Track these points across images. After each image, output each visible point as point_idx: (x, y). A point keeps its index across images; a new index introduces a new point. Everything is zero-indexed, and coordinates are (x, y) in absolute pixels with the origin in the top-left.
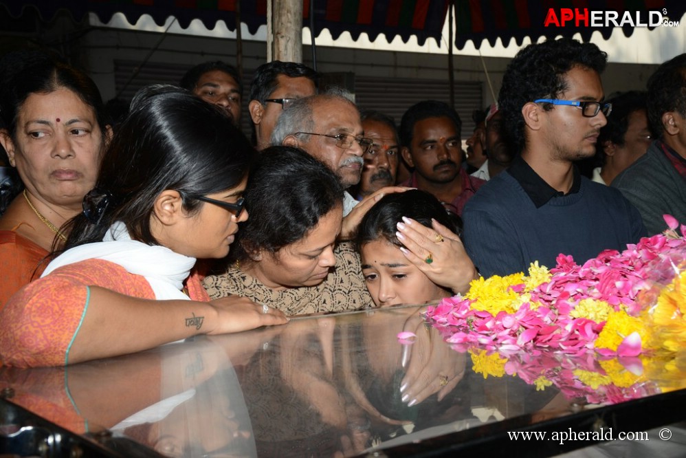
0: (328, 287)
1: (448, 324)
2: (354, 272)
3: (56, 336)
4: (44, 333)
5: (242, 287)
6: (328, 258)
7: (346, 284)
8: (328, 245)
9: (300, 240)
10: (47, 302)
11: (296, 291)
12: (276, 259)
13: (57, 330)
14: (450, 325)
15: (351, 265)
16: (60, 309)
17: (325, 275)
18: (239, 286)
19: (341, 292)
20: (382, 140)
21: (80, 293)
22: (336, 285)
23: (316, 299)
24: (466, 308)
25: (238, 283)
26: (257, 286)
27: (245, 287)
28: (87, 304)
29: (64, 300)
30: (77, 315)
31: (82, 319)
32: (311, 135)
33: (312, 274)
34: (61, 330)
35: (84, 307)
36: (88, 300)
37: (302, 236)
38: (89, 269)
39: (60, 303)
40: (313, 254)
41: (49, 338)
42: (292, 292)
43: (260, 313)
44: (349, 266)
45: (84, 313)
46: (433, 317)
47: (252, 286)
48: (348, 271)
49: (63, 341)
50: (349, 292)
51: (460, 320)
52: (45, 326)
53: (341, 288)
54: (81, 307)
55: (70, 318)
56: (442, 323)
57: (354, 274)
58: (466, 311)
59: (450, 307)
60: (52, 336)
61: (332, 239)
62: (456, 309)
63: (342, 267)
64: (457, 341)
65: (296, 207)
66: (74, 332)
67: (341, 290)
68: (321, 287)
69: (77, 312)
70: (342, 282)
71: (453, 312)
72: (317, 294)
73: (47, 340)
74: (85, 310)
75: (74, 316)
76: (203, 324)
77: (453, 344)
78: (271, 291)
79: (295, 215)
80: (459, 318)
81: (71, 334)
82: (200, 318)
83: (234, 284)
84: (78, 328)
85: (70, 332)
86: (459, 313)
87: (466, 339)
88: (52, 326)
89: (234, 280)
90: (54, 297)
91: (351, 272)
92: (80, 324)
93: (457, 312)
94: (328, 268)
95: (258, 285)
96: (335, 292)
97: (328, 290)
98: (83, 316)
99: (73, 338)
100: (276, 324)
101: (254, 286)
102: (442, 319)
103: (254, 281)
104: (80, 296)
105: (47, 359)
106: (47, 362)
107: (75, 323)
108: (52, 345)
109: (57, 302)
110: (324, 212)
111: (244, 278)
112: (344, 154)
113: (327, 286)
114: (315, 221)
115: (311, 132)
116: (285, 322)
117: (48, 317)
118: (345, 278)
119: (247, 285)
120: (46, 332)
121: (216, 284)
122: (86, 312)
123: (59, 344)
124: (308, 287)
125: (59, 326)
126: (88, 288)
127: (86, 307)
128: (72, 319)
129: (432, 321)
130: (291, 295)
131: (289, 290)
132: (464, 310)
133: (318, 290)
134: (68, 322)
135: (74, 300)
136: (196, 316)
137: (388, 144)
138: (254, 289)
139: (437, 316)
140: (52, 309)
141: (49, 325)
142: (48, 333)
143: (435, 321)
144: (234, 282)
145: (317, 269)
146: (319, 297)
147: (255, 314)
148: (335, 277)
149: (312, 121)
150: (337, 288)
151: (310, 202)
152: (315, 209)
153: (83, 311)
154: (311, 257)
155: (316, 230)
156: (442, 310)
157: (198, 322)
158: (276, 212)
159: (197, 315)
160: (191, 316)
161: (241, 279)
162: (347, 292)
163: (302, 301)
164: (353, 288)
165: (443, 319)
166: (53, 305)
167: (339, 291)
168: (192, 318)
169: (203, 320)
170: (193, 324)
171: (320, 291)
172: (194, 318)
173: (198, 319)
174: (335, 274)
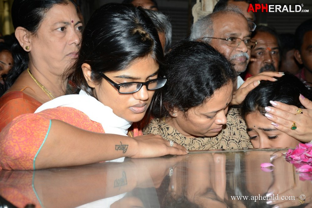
0: (225, 138)
2: (243, 129)
3: (27, 149)
4: (19, 147)
5: (167, 134)
6: (221, 119)
7: (237, 136)
8: (221, 110)
9: (201, 105)
10: (23, 127)
11: (203, 139)
12: (186, 116)
13: (28, 145)
15: (241, 124)
16: (31, 132)
17: (219, 130)
18: (165, 133)
19: (234, 141)
20: (266, 44)
21: (45, 124)
22: (231, 137)
23: (216, 145)
25: (164, 132)
26: (176, 134)
27: (168, 134)
28: (49, 130)
29: (34, 127)
30: (42, 136)
31: (45, 139)
32: (212, 39)
33: (210, 128)
34: (30, 145)
35: (47, 132)
36: (49, 128)
37: (202, 102)
38: (61, 112)
39: (31, 128)
40: (210, 115)
41: (22, 150)
42: (199, 139)
43: (168, 146)
44: (240, 124)
45: (47, 136)
47: (173, 134)
48: (239, 128)
49: (31, 153)
50: (239, 141)
52: (20, 142)
53: (233, 138)
54: (45, 131)
55: (37, 138)
57: (243, 130)
59: (304, 150)
60: (25, 149)
61: (224, 105)
63: (235, 125)
65: (198, 82)
66: (39, 147)
67: (234, 140)
68: (220, 137)
69: (42, 134)
70: (234, 134)
72: (217, 142)
73: (21, 151)
74: (47, 134)
75: (40, 137)
76: (128, 150)
78: (185, 138)
79: (198, 88)
81: (37, 149)
82: (125, 145)
83: (162, 132)
84: (42, 145)
85: (37, 147)
88: (25, 142)
89: (162, 129)
90: (28, 125)
91: (241, 128)
92: (44, 142)
94: (222, 125)
95: (177, 133)
96: (230, 141)
97: (225, 140)
98: (46, 137)
99: (38, 152)
100: (178, 154)
101: (175, 134)
103: (175, 131)
104: (45, 125)
105: (22, 164)
106: (21, 166)
107: (40, 142)
108: (25, 155)
109: (30, 128)
110: (218, 86)
111: (168, 128)
112: (234, 51)
113: (224, 137)
114: (211, 93)
115: (212, 36)
116: (185, 153)
117: (23, 136)
118: (237, 132)
119: (170, 133)
120: (21, 146)
122: (48, 135)
123: (29, 155)
124: (210, 137)
125: (30, 143)
126: (50, 121)
127: (48, 132)
128: (38, 139)
130: (199, 142)
131: (197, 139)
133: (217, 139)
134: (36, 141)
135: (40, 127)
136: (122, 144)
137: (271, 47)
138: (174, 136)
140: (26, 132)
141: (23, 142)
142: (22, 147)
144: (161, 131)
145: (214, 125)
146: (218, 144)
147: (164, 146)
148: (230, 131)
149: (212, 29)
150: (231, 138)
151: (208, 79)
152: (212, 84)
153: (46, 134)
154: (208, 117)
155: (212, 99)
156: (298, 152)
157: (124, 148)
158: (185, 84)
159: (124, 143)
160: (120, 144)
161: (166, 129)
162: (238, 141)
163: (206, 146)
164: (242, 139)
166: (27, 129)
167: (232, 141)
168: (120, 145)
169: (127, 147)
170: (120, 149)
171: (218, 140)
172: (121, 145)
173: (124, 146)
174: (230, 129)
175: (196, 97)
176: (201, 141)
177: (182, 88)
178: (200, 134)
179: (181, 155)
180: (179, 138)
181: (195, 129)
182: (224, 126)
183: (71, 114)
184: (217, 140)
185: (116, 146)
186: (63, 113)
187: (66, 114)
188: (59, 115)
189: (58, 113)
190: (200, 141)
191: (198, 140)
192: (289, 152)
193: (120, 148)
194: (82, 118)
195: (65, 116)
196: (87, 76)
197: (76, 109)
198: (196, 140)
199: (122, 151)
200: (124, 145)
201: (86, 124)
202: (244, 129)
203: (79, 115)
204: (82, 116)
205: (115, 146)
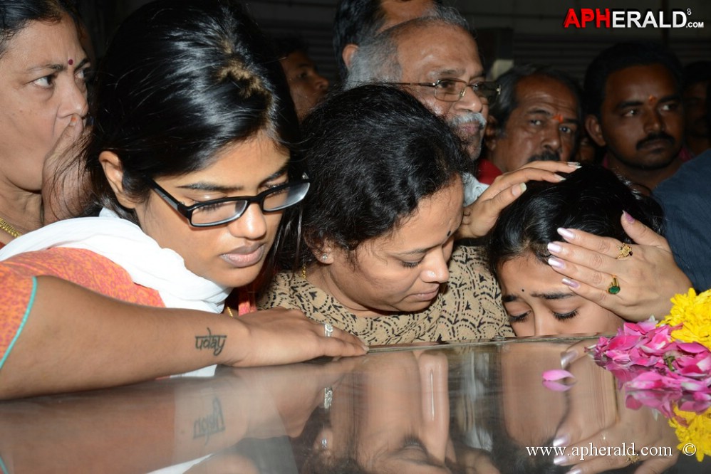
0: (446, 315)
1: (631, 364)
2: (489, 294)
5: (312, 309)
7: (475, 312)
8: (435, 247)
9: (386, 235)
11: (395, 319)
14: (635, 365)
15: (484, 283)
18: (306, 307)
19: (468, 324)
20: (556, 106)
21: (21, 286)
22: (460, 313)
23: (427, 334)
24: (664, 339)
25: (305, 303)
26: (333, 309)
27: (315, 309)
28: (31, 301)
30: (14, 318)
31: (22, 324)
33: (410, 292)
35: (26, 307)
36: (32, 296)
37: (391, 227)
40: (409, 258)
42: (387, 320)
43: (319, 336)
44: (481, 284)
45: (26, 316)
46: (607, 353)
47: (326, 308)
48: (478, 292)
50: (480, 324)
51: (652, 357)
53: (466, 317)
54: (21, 306)
56: (621, 362)
57: (488, 297)
58: (663, 344)
59: (637, 337)
61: (442, 236)
62: (646, 340)
63: (469, 285)
64: (643, 385)
66: (7, 345)
67: (466, 320)
69: (14, 313)
70: (468, 308)
71: (641, 345)
72: (428, 325)
74: (28, 311)
75: (10, 320)
76: (225, 346)
77: (635, 390)
78: (354, 317)
80: (650, 355)
81: (2, 349)
82: (219, 337)
83: (299, 304)
84: (15, 340)
85: (1, 345)
86: (650, 347)
87: (659, 384)
89: (300, 297)
91: (484, 293)
92: (19, 331)
93: (647, 344)
94: (437, 285)
95: (335, 306)
96: (458, 324)
97: (446, 321)
98: (24, 320)
100: (344, 354)
101: (329, 308)
102: (619, 355)
103: (330, 300)
104: (22, 290)
107: (10, 331)
111: (313, 295)
113: (443, 314)
114: (413, 204)
118: (474, 303)
119: (318, 307)
121: (272, 303)
122: (29, 315)
124: (413, 313)
126: (34, 280)
127: (29, 306)
129: (605, 360)
130: (387, 326)
131: (383, 318)
132: (660, 342)
133: (429, 319)
136: (213, 334)
137: (562, 115)
138: (329, 312)
139: (613, 351)
143: (609, 358)
144: (298, 301)
145: (418, 285)
146: (432, 331)
147: (311, 336)
148: (458, 300)
149: (397, 63)
150: (460, 317)
151: (406, 171)
152: (413, 184)
153: (23, 313)
154: (407, 265)
155: (413, 219)
156: (622, 343)
157: (216, 343)
159: (215, 332)
160: (206, 333)
161: (310, 297)
162: (477, 324)
163: (404, 336)
164: (486, 319)
165: (626, 357)
167: (464, 323)
168: (206, 337)
169: (224, 341)
170: (208, 346)
171: (432, 321)
172: (210, 337)
173: (217, 339)
174: (457, 296)
175: (376, 214)
176: (392, 323)
177: (343, 191)
178: (388, 304)
179: (353, 357)
180: (339, 318)
181: (375, 292)
182: (443, 287)
183: (83, 265)
184: (430, 322)
185: (197, 338)
186: (65, 263)
187: (72, 265)
188: (55, 266)
189: (52, 261)
190: (390, 325)
191: (384, 322)
192: (601, 344)
193: (206, 344)
194: (111, 276)
195: (70, 269)
196: (114, 180)
197: (95, 254)
198: (380, 321)
199: (211, 351)
200: (215, 336)
201: (121, 290)
202: (490, 296)
203: (104, 268)
204: (110, 271)
205: (195, 339)
